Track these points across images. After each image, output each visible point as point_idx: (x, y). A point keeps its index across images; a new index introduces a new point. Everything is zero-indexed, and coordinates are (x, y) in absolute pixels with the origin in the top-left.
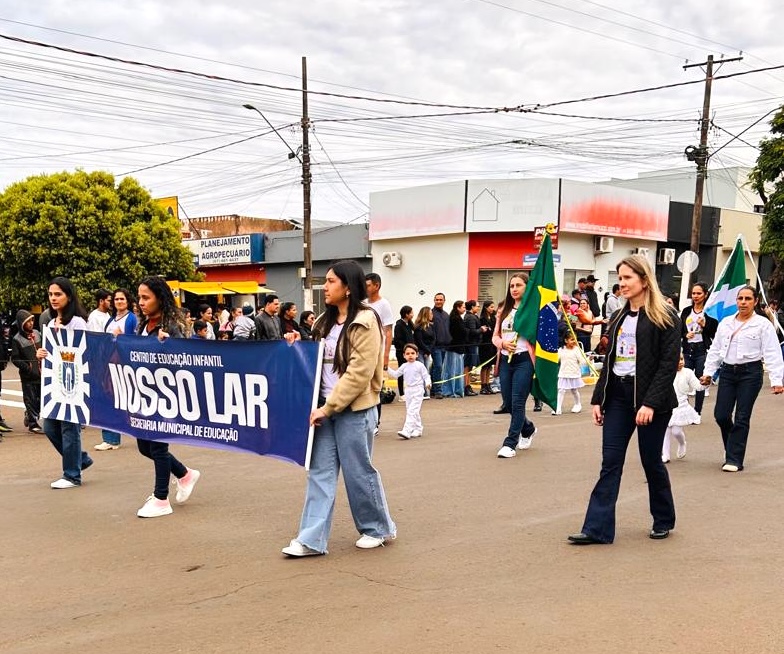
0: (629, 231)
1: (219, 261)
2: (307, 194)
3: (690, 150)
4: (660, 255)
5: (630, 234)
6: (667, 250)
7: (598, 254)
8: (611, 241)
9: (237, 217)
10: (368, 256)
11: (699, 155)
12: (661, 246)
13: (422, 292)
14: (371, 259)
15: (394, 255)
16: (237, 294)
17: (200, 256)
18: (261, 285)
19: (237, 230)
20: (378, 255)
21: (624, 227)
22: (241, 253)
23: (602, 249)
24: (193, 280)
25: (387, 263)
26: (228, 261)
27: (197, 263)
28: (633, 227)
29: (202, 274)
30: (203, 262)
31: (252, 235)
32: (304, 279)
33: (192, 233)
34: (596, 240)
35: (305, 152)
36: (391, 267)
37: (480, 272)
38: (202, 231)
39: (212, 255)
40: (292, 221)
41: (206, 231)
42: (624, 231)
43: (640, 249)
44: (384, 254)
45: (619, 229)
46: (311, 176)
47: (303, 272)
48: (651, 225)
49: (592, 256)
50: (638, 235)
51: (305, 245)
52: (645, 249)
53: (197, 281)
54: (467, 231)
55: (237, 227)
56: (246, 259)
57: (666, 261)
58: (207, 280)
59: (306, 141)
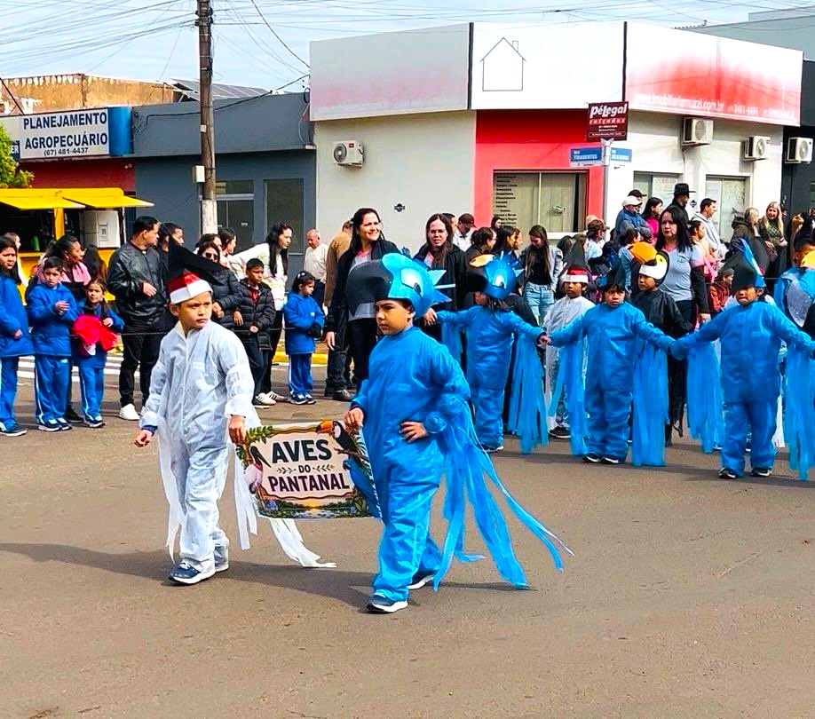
0: (739, 109)
1: (56, 152)
2: (205, 44)
4: (789, 149)
5: (739, 113)
6: (800, 140)
7: (688, 148)
8: (709, 125)
9: (83, 77)
10: (308, 147)
12: (789, 134)
13: (399, 208)
14: (313, 152)
15: (352, 146)
16: (89, 208)
17: (23, 145)
18: (127, 194)
19: (85, 100)
20: (324, 146)
21: (730, 102)
22: (93, 139)
23: (694, 139)
24: (12, 185)
25: (339, 159)
26: (71, 152)
27: (16, 156)
28: (745, 102)
29: (26, 175)
30: (27, 154)
31: (109, 109)
32: (202, 184)
33: (6, 104)
34: (682, 124)
36: (347, 166)
37: (495, 174)
38: (24, 101)
39: (42, 142)
40: (178, 86)
41: (31, 101)
42: (730, 108)
43: (757, 139)
44: (336, 144)
45: (721, 106)
47: (200, 173)
48: (772, 97)
49: (678, 150)
50: (751, 114)
51: (203, 128)
52: (765, 139)
53: (19, 186)
54: (474, 107)
55: (84, 94)
56: (102, 150)
57: (798, 158)
58: (36, 184)
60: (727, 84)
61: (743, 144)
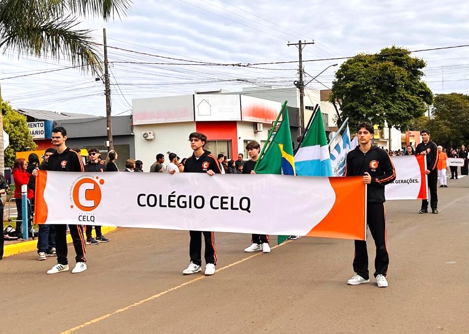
0: (268, 120)
2: (108, 101)
3: (296, 83)
5: (269, 122)
7: (256, 132)
8: (262, 125)
11: (300, 85)
21: (266, 118)
23: (258, 130)
28: (270, 118)
32: (108, 147)
34: (255, 125)
35: (106, 78)
45: (264, 119)
46: (110, 90)
47: (108, 143)
49: (253, 133)
51: (108, 128)
59: (107, 72)
60: (265, 113)
61: (269, 131)
